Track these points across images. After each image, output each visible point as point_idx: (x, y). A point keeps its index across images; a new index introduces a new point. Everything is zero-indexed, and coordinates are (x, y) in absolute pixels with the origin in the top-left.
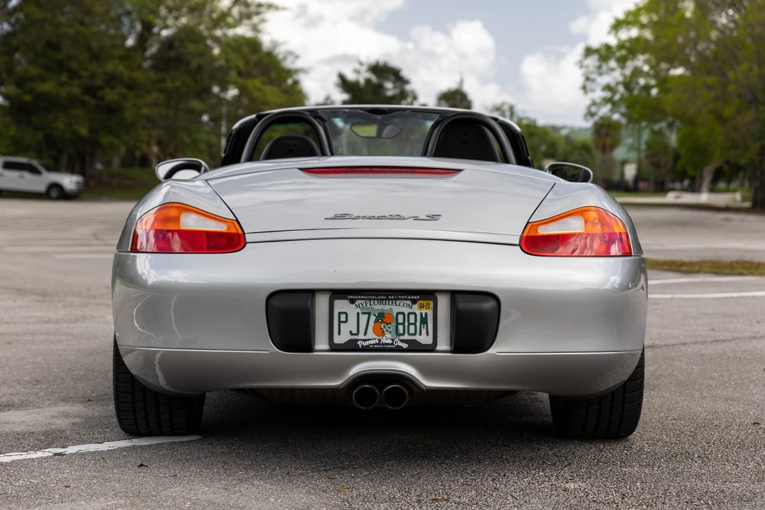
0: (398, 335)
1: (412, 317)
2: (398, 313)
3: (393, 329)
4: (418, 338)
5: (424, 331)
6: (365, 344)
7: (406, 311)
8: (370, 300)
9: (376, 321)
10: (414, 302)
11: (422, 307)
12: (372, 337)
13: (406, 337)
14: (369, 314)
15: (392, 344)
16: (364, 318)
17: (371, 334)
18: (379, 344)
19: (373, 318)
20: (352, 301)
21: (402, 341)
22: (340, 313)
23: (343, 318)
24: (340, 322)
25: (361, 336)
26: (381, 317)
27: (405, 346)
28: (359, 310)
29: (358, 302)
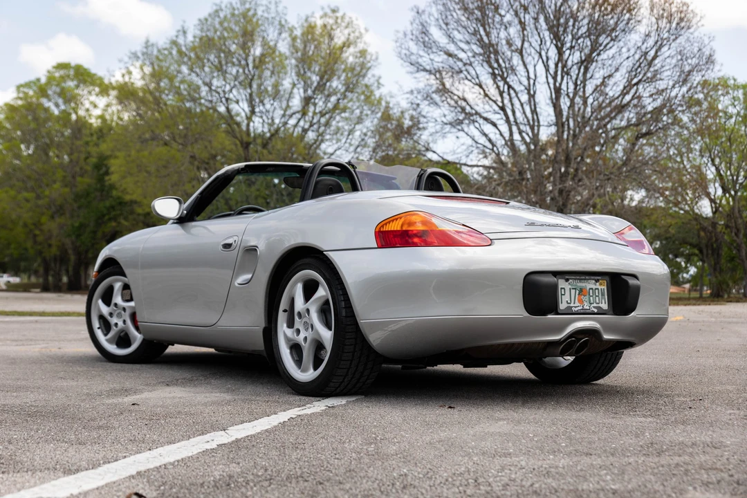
0: (591, 304)
1: (597, 291)
2: (590, 289)
3: (587, 300)
4: (600, 305)
5: (603, 301)
6: (576, 309)
7: (594, 287)
8: (575, 279)
9: (579, 294)
10: (597, 281)
11: (601, 284)
12: (576, 306)
13: (595, 305)
14: (575, 289)
15: (589, 309)
16: (573, 291)
17: (577, 304)
18: (583, 309)
19: (577, 292)
20: (567, 280)
21: (594, 307)
22: (561, 288)
23: (563, 290)
24: (562, 295)
25: (572, 305)
26: (581, 291)
27: (596, 311)
28: (570, 287)
29: (570, 281)
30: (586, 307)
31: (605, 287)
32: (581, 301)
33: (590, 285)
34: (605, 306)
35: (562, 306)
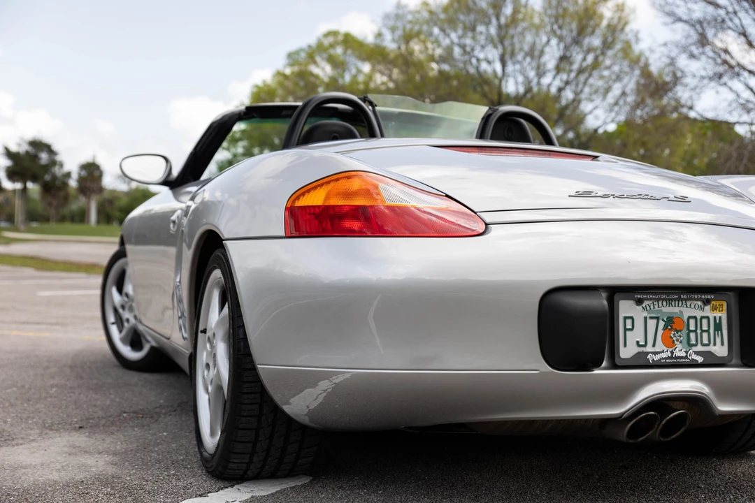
0: (691, 346)
1: (705, 321)
2: (690, 318)
3: (684, 338)
4: (712, 348)
5: (718, 340)
6: (657, 358)
7: (699, 314)
8: (658, 300)
9: (665, 328)
10: (707, 302)
11: (714, 309)
12: (659, 351)
13: (699, 348)
14: (658, 318)
15: (686, 357)
16: (652, 324)
17: (660, 346)
18: (671, 357)
19: (662, 324)
20: (639, 302)
21: (697, 353)
22: (625, 318)
23: (629, 322)
24: (626, 330)
25: (649, 349)
26: (670, 322)
27: (700, 359)
28: (645, 314)
29: (646, 303)
30: (677, 353)
31: (723, 315)
32: (669, 343)
33: (689, 310)
34: (721, 350)
35: (626, 352)
